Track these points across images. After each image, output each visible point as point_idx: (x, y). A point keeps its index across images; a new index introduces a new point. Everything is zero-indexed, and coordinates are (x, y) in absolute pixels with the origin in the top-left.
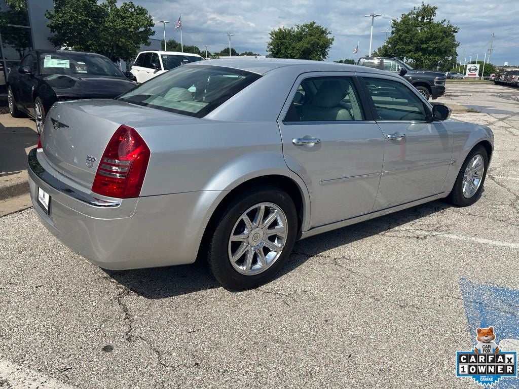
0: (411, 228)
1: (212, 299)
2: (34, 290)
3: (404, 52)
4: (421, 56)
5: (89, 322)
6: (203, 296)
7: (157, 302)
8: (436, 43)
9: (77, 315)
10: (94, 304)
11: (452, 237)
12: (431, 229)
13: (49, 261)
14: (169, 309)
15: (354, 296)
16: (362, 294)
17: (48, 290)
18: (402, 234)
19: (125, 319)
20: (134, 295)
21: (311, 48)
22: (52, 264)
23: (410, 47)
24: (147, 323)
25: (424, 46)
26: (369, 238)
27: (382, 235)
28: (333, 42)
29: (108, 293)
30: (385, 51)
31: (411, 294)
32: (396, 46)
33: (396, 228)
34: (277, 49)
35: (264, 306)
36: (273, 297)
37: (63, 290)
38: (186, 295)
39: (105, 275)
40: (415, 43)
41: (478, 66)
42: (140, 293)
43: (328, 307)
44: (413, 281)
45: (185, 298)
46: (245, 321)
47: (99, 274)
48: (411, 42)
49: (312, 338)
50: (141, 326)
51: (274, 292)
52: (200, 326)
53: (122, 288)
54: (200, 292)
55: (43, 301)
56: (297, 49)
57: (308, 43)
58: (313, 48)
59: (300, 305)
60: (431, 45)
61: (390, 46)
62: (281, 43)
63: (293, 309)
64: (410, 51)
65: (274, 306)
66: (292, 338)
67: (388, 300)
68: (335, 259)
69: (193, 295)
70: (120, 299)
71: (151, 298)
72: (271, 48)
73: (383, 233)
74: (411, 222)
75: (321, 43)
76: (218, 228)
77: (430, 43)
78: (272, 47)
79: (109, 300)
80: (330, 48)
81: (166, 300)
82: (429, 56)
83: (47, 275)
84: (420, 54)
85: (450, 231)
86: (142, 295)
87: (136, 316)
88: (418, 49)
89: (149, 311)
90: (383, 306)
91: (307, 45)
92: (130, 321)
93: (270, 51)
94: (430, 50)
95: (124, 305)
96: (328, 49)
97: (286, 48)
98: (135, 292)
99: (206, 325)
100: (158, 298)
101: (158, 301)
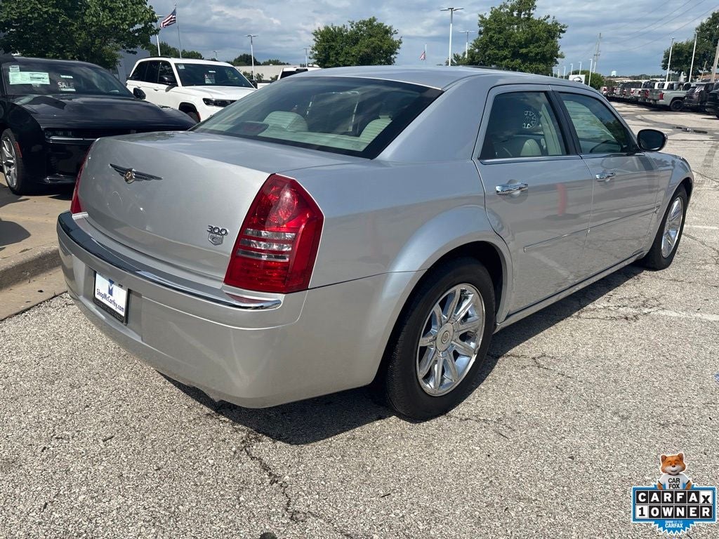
0: (609, 304)
1: (390, 437)
2: (103, 446)
3: (497, 59)
4: (520, 64)
5: (217, 494)
6: (374, 433)
7: (310, 450)
8: (540, 46)
9: (192, 483)
10: (211, 462)
11: (670, 315)
12: (636, 304)
13: (106, 394)
14: (332, 459)
15: (589, 415)
16: (599, 410)
17: (126, 444)
18: (602, 314)
19: (271, 483)
20: (267, 441)
21: (372, 54)
22: (114, 399)
23: (506, 53)
24: (310, 487)
25: (524, 51)
26: (562, 323)
27: (578, 317)
28: (401, 46)
29: (224, 441)
30: (471, 57)
31: (665, 405)
32: (486, 51)
33: (591, 306)
34: (324, 55)
35: (470, 441)
36: (477, 425)
37: (150, 441)
38: (347, 433)
39: (207, 410)
40: (511, 47)
41: (583, 77)
42: (276, 437)
43: (563, 436)
44: (656, 384)
45: (349, 439)
46: (455, 469)
47: (195, 410)
48: (506, 45)
49: (565, 488)
50: (303, 494)
51: (475, 419)
52: (392, 485)
53: (243, 430)
54: (367, 427)
55: (125, 464)
56: (353, 56)
57: (367, 47)
58: (375, 53)
59: (521, 435)
60: (533, 49)
61: (477, 50)
62: (330, 47)
63: (515, 442)
64: (505, 58)
65: (486, 441)
66: (538, 491)
67: (640, 416)
68: (534, 358)
69: (357, 431)
70: (247, 449)
71: (297, 444)
72: (316, 55)
73: (576, 314)
74: (605, 296)
75: (385, 47)
76: (405, 329)
77: (531, 46)
78: (317, 52)
79: (232, 454)
80: (397, 53)
81: (320, 444)
82: (530, 64)
83: (113, 418)
84: (519, 61)
85: (664, 306)
86: (279, 440)
87: (287, 477)
88: (515, 55)
89: (303, 466)
90: (637, 427)
91: (366, 50)
92: (281, 486)
93: (314, 58)
94: (532, 57)
95: (260, 459)
96: (395, 55)
97: (337, 54)
98: (267, 435)
99: (402, 482)
100: (306, 443)
101: (310, 447)
